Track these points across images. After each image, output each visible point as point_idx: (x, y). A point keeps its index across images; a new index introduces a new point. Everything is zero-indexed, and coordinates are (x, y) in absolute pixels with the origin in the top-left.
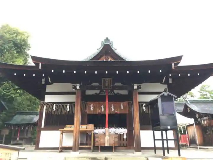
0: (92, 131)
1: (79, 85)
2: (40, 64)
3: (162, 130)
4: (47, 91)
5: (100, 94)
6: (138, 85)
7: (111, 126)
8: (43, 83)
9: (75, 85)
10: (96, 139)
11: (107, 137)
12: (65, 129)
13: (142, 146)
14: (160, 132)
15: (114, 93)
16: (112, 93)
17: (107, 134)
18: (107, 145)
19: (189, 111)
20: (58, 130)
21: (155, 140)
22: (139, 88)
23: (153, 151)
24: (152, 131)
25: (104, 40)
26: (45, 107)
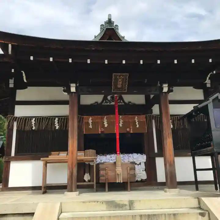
0: (95, 160)
1: (74, 85)
2: (10, 46)
3: (212, 155)
4: (18, 98)
5: (103, 104)
8: (11, 86)
10: (102, 172)
11: (119, 170)
12: (51, 158)
15: (124, 101)
16: (122, 101)
17: (119, 164)
18: (120, 180)
20: (38, 159)
21: (195, 170)
22: (170, 90)
23: (194, 186)
24: (191, 158)
25: (105, 22)
26: (15, 124)
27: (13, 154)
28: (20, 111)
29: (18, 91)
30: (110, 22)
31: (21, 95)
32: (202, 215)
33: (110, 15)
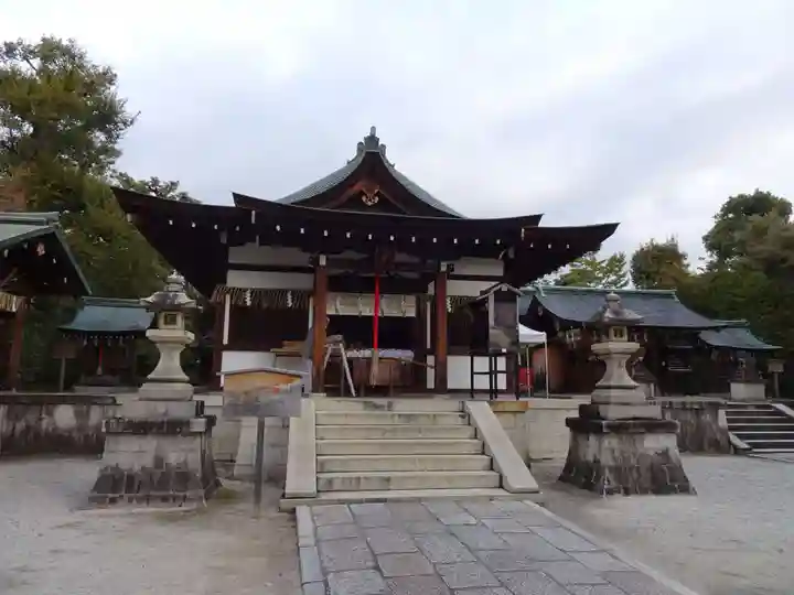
2: (253, 212)
3: (490, 356)
4: (233, 260)
6: (449, 263)
7: (384, 344)
9: (314, 256)
11: (375, 368)
12: (285, 350)
13: (450, 386)
14: (487, 359)
17: (375, 361)
18: (374, 382)
19: (540, 314)
20: (268, 350)
21: (473, 373)
22: (450, 268)
23: (469, 395)
24: (469, 358)
25: (365, 139)
26: (228, 297)
27: (225, 341)
28: (235, 279)
29: (232, 249)
30: (372, 139)
31: (235, 255)
32: (463, 417)
33: (373, 129)
